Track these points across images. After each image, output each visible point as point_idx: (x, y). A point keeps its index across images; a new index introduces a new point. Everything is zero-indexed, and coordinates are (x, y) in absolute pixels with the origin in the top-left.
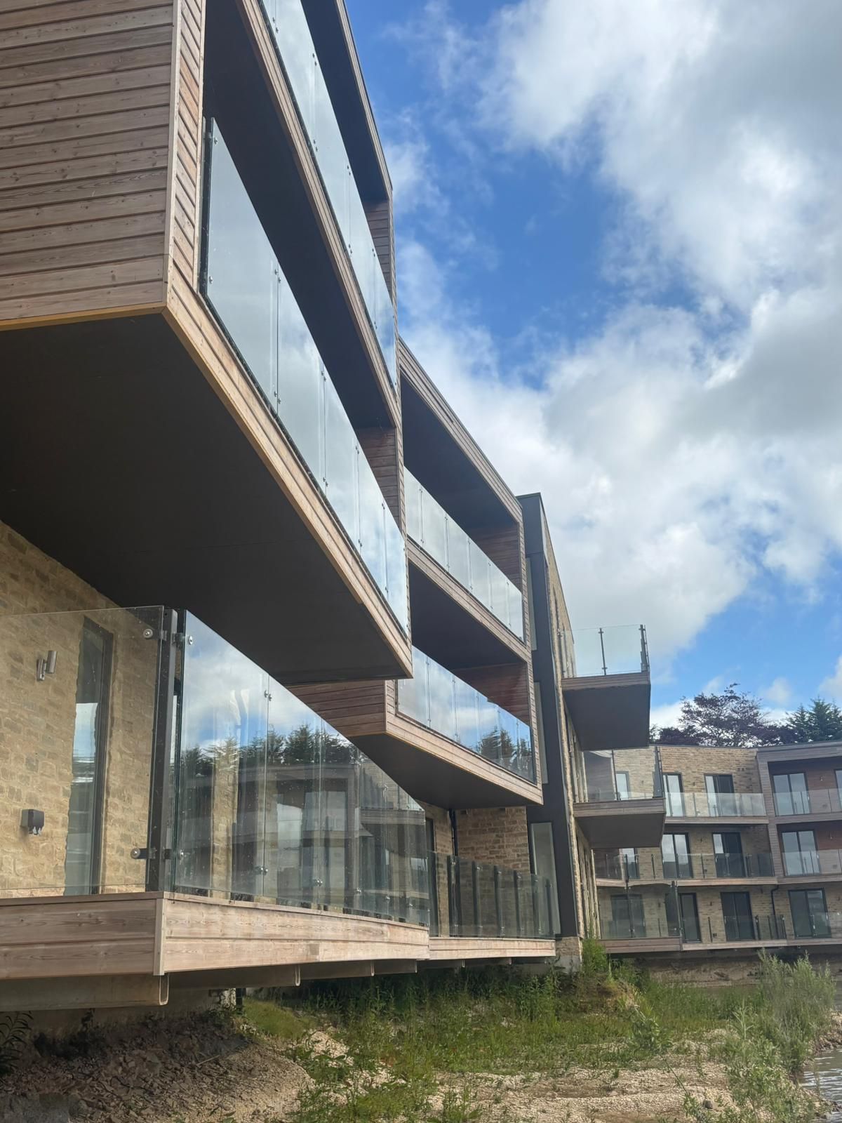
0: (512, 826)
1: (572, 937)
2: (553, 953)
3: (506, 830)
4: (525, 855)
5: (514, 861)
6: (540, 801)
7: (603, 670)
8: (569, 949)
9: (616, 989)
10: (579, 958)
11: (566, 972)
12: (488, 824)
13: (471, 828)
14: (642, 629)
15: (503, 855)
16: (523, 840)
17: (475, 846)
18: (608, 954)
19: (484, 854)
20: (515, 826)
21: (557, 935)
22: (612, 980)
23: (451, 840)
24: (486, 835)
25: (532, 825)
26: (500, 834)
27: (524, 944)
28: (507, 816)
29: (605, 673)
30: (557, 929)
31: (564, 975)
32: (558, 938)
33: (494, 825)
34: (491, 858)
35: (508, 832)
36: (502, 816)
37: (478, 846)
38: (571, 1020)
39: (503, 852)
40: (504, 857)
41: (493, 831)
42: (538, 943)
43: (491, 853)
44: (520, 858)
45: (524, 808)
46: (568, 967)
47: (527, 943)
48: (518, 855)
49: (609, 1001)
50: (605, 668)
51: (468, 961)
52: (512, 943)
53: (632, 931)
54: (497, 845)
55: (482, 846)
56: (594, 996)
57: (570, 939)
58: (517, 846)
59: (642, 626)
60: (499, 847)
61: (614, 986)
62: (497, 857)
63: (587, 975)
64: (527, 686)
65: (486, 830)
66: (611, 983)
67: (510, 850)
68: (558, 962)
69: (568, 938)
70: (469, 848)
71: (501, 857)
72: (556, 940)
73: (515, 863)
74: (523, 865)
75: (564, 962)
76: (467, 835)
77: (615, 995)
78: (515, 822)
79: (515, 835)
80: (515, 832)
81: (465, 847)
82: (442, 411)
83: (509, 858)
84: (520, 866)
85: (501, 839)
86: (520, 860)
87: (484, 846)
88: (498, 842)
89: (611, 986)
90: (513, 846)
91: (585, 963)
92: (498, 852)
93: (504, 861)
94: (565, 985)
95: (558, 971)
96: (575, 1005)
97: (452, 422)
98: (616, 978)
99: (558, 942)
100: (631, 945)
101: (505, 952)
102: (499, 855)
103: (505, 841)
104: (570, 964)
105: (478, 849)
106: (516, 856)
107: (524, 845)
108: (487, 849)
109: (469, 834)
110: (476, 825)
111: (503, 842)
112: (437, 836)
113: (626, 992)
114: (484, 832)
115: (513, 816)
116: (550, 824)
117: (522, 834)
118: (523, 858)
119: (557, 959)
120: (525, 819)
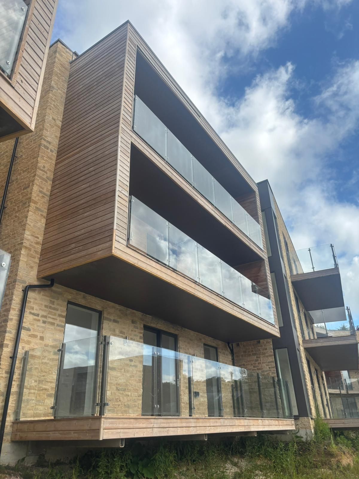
0: (265, 351)
1: (305, 417)
2: (293, 428)
3: (262, 354)
4: (273, 367)
5: (267, 371)
6: (278, 335)
7: (313, 269)
8: (304, 425)
9: (337, 452)
10: (311, 431)
11: (304, 440)
12: (251, 351)
13: (242, 353)
14: (332, 246)
15: (261, 368)
16: (272, 359)
17: (245, 364)
18: (330, 428)
19: (250, 368)
20: (266, 351)
21: (295, 416)
22: (334, 446)
23: (231, 360)
24: (250, 357)
25: (277, 351)
26: (258, 356)
27: (267, 422)
28: (262, 346)
29: (314, 271)
30: (296, 412)
31: (303, 442)
32: (296, 418)
33: (255, 352)
34: (254, 370)
35: (263, 354)
36: (259, 346)
37: (247, 363)
38: (307, 474)
39: (260, 366)
40: (261, 369)
41: (255, 354)
42: (280, 421)
43: (254, 367)
44: (270, 369)
45: (270, 340)
46: (305, 437)
47: (270, 421)
48: (269, 368)
49: (333, 461)
50: (313, 268)
51: (210, 435)
52: (256, 421)
53: (345, 414)
54: (257, 363)
55: (249, 363)
56: (322, 457)
57: (304, 419)
58: (268, 362)
59: (331, 245)
60: (259, 364)
61: (336, 450)
62: (257, 369)
63: (318, 442)
64: (265, 272)
65: (250, 354)
66: (334, 448)
67: (264, 365)
68: (298, 433)
69: (302, 418)
70: (242, 365)
71: (260, 369)
72: (295, 419)
73: (268, 372)
74: (273, 373)
75: (302, 433)
76: (241, 357)
77: (337, 456)
78: (266, 349)
79: (267, 356)
80: (267, 355)
81: (240, 364)
82: (190, 107)
83: (265, 369)
84: (271, 374)
85: (259, 359)
86: (271, 371)
87: (250, 363)
88: (257, 360)
89: (333, 450)
90: (266, 362)
91: (316, 433)
92: (258, 366)
93: (262, 371)
94: (304, 448)
95: (299, 439)
96: (311, 463)
97: (200, 117)
98: (337, 444)
99: (295, 421)
100: (346, 422)
101: (249, 427)
102: (258, 368)
103: (262, 360)
104: (306, 435)
105: (247, 365)
106: (268, 368)
107: (272, 362)
108: (252, 365)
109: (242, 357)
110: (245, 352)
111: (260, 360)
112: (220, 356)
113: (344, 454)
114: (250, 355)
115: (265, 346)
116: (286, 349)
117: (270, 356)
118: (272, 369)
119: (297, 431)
120: (272, 347)
